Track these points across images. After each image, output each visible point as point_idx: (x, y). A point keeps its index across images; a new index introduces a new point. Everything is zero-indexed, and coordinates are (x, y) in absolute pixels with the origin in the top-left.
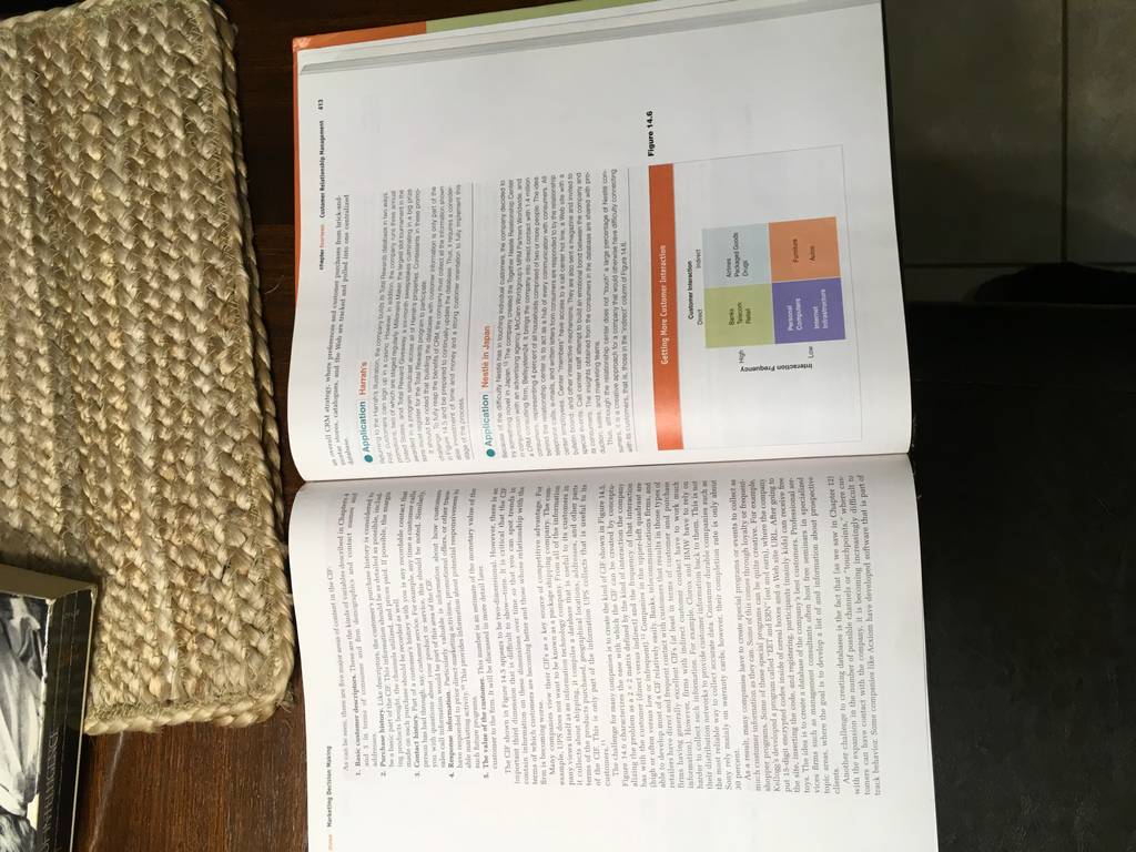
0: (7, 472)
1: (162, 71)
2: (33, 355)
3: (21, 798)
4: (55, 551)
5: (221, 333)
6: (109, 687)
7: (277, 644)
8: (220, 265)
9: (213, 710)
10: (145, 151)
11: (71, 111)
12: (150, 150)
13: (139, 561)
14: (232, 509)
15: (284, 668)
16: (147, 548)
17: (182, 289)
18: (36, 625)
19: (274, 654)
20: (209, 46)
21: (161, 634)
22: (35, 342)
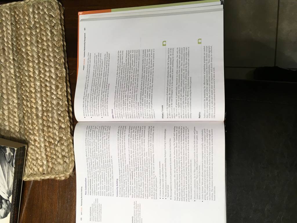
0: (6, 116)
1: (46, 18)
2: (12, 88)
3: (8, 196)
4: (17, 136)
5: (59, 84)
6: (29, 169)
7: (70, 161)
8: (59, 67)
9: (55, 176)
10: (41, 38)
11: (23, 27)
12: (43, 38)
13: (37, 139)
14: (60, 128)
15: (72, 167)
16: (39, 136)
17: (49, 73)
18: (12, 154)
19: (70, 163)
20: (57, 13)
21: (42, 157)
22: (13, 85)
